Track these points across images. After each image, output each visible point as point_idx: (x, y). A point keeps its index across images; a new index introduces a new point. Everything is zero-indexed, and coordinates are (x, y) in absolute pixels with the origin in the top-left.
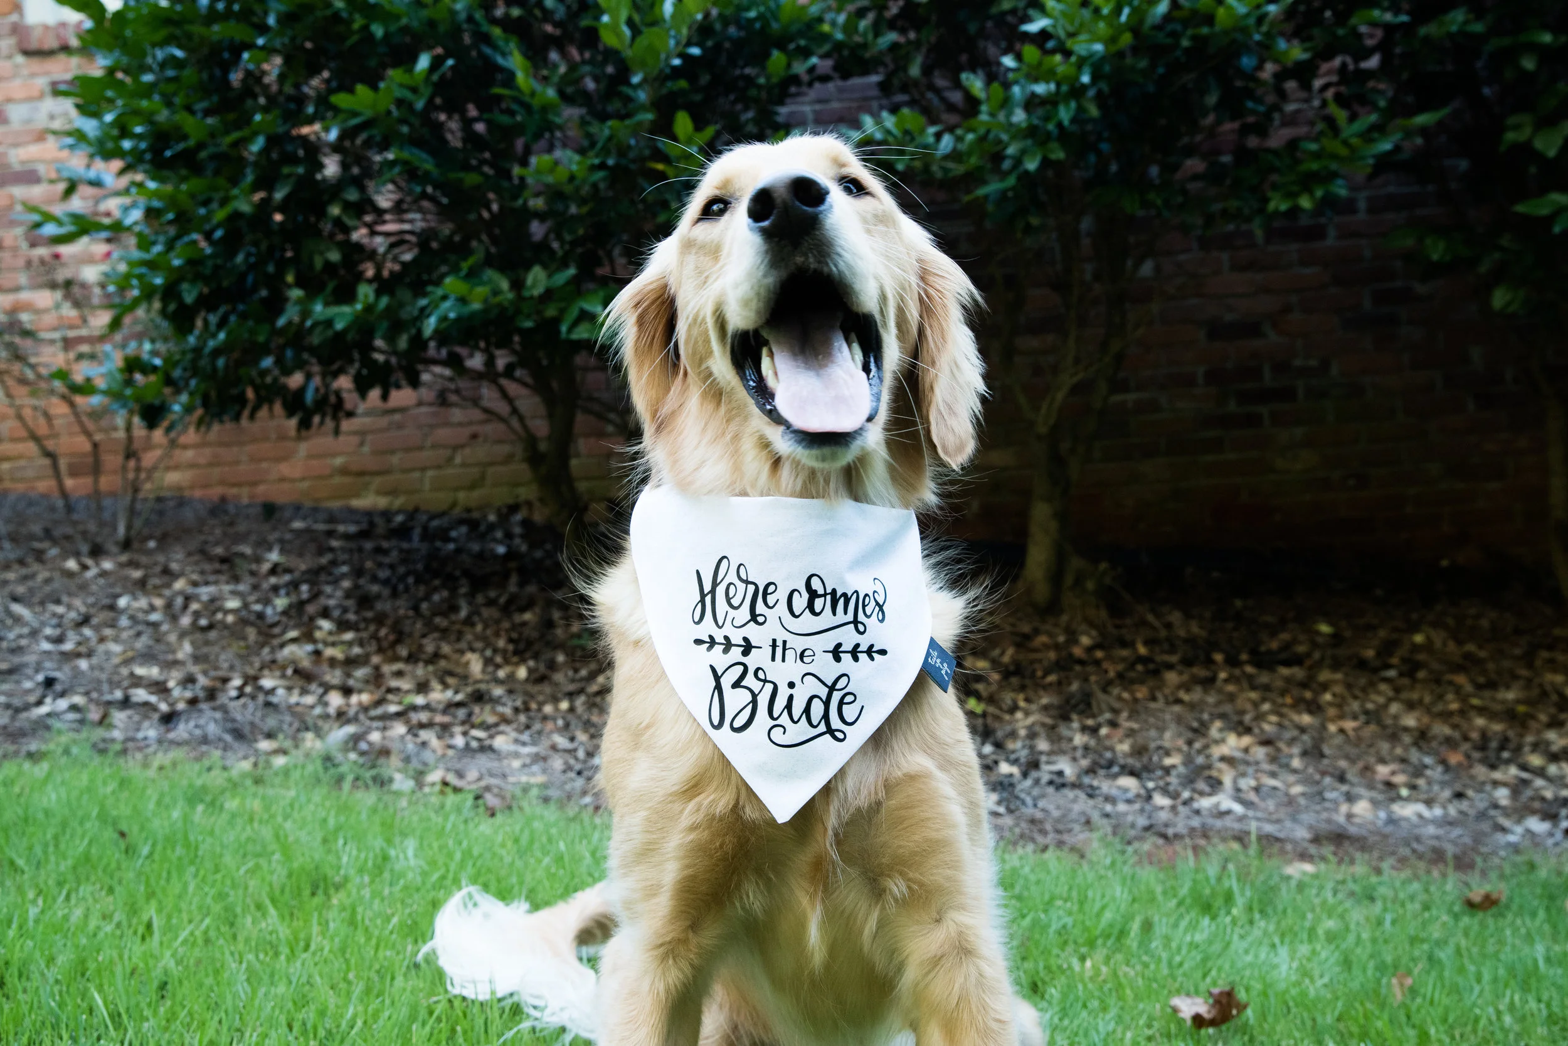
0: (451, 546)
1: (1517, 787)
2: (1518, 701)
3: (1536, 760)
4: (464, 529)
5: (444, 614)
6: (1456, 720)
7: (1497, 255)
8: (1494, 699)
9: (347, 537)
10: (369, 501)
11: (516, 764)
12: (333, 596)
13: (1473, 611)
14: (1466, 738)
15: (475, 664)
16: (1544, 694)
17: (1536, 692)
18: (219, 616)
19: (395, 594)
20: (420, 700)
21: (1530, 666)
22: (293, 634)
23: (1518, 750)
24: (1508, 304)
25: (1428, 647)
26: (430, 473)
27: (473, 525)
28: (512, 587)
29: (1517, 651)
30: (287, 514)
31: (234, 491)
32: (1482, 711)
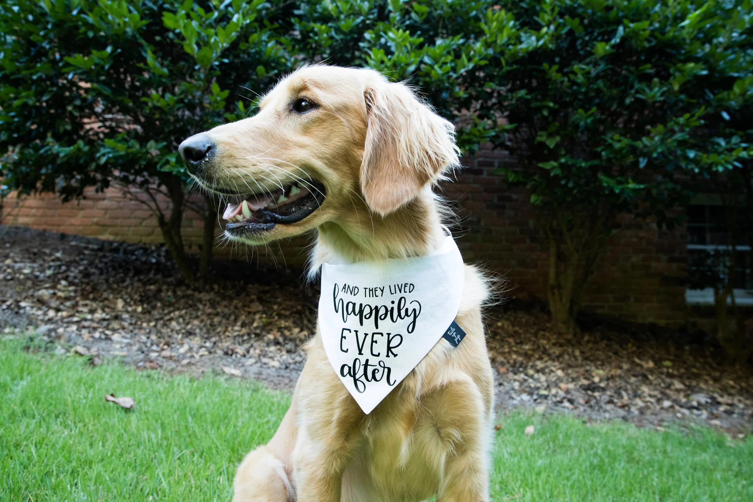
0: (134, 257)
1: (522, 383)
2: (529, 349)
3: (531, 372)
4: (141, 251)
5: (118, 283)
6: (507, 355)
7: (533, 183)
8: (521, 348)
9: (93, 250)
10: (106, 237)
11: (118, 346)
12: (74, 272)
13: (521, 315)
14: (508, 362)
15: (120, 304)
16: (539, 347)
17: (536, 347)
18: (17, 275)
19: (101, 273)
20: (89, 317)
21: (536, 336)
22: (47, 285)
23: (525, 368)
24: (536, 201)
25: (502, 328)
26: (132, 228)
27: (145, 250)
28: (151, 275)
29: (533, 331)
30: (70, 238)
31: (51, 228)
32: (516, 352)
